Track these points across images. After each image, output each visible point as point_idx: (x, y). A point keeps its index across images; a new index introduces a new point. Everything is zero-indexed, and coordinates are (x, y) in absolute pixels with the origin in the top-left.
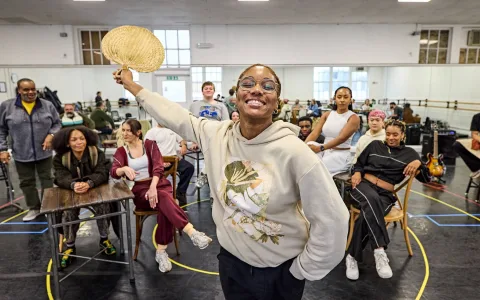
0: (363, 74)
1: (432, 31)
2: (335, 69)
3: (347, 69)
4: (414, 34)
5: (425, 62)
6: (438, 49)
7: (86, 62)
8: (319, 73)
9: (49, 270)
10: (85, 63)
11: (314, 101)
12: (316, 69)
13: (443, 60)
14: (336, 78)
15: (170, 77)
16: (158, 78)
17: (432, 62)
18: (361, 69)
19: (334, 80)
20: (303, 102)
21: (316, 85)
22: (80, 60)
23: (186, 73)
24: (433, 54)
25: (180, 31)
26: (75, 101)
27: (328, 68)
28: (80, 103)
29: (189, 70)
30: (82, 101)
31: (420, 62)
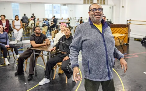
0: (66, 7)
2: (54, 5)
3: (59, 5)
8: (47, 7)
11: (46, 19)
12: (46, 5)
14: (55, 8)
18: (65, 5)
19: (54, 9)
20: (41, 20)
21: (46, 12)
27: (51, 5)
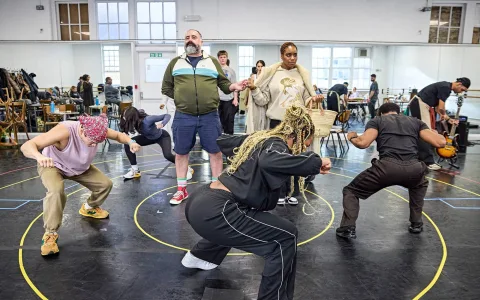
0: (366, 60)
1: (443, 8)
4: (424, 10)
5: (435, 42)
6: (450, 27)
7: (64, 37)
9: (21, 244)
10: (63, 39)
13: (455, 40)
15: (153, 54)
16: (140, 55)
17: (442, 41)
19: (334, 66)
22: (57, 35)
23: (171, 49)
24: (444, 34)
25: (165, 3)
26: (53, 86)
28: (57, 88)
29: (174, 45)
30: (59, 87)
31: (430, 42)
